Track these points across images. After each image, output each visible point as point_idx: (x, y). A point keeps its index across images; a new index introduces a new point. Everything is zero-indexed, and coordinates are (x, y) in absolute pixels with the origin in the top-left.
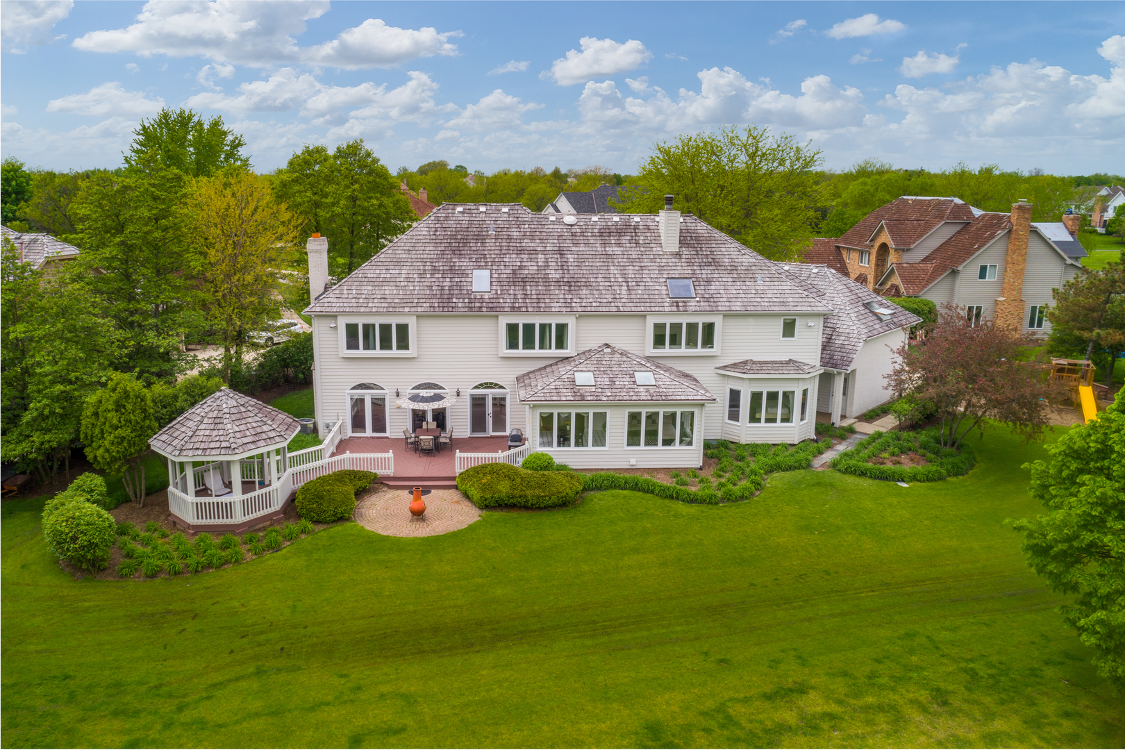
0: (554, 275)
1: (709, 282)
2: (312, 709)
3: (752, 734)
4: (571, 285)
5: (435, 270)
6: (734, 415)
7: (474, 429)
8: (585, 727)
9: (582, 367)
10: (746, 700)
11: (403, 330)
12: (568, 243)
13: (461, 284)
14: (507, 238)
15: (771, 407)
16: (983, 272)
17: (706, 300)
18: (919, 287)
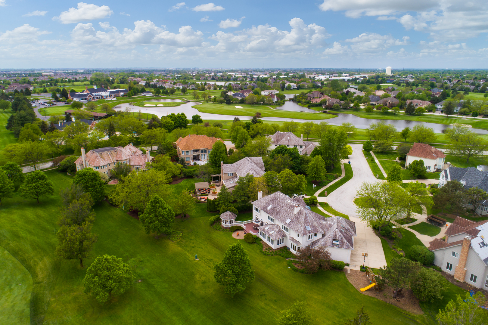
0: (278, 210)
1: (293, 222)
5: (267, 203)
9: (269, 226)
11: (259, 210)
13: (268, 207)
14: (279, 201)
15: (293, 247)
16: (454, 254)
17: (289, 224)
18: (435, 249)
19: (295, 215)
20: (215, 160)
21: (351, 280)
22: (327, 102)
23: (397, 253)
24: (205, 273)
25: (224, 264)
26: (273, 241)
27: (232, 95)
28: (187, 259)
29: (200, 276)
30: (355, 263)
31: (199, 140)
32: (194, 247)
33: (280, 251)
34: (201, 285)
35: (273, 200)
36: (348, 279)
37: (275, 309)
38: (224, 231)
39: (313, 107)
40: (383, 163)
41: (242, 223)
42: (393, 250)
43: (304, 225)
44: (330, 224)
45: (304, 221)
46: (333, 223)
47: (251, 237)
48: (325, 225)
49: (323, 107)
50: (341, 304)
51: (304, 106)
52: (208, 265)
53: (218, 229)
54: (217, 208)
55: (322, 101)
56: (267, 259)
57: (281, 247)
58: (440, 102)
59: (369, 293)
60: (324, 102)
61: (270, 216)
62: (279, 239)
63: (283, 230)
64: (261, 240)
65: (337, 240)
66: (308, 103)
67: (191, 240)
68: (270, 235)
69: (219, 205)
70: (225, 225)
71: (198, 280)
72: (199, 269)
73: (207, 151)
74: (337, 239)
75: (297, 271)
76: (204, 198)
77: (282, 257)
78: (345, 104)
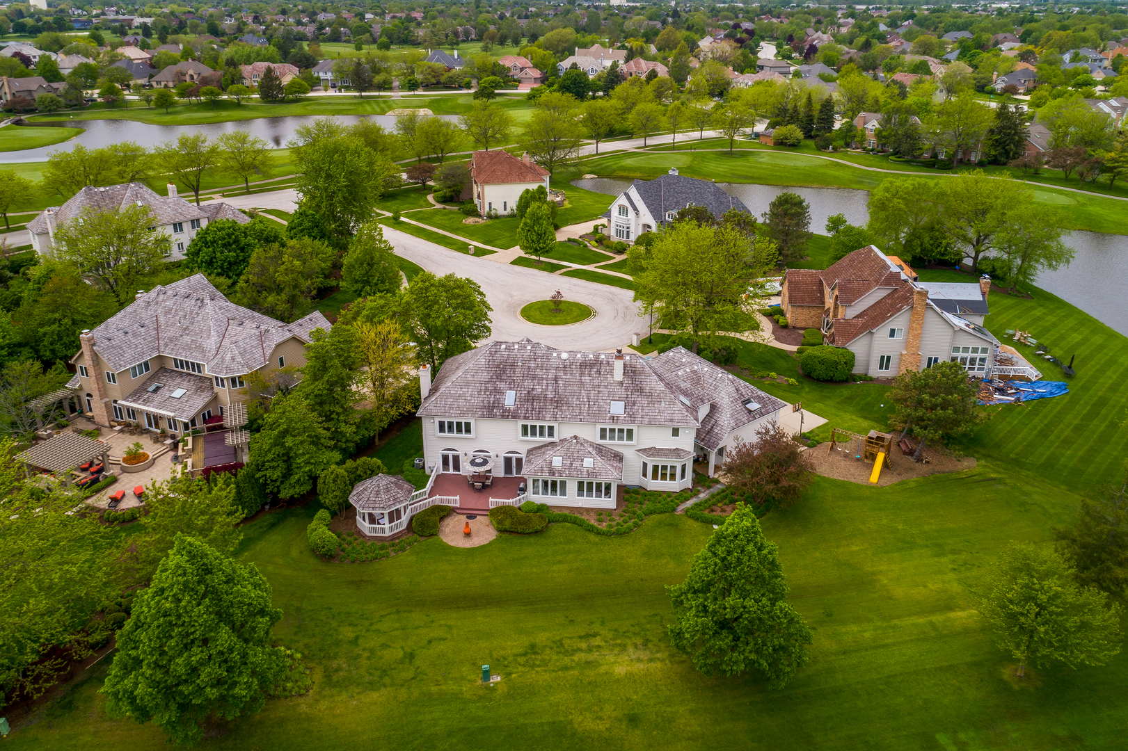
0: (550, 395)
1: (634, 404)
2: (416, 628)
3: (567, 651)
4: (558, 402)
5: (486, 389)
6: (645, 475)
7: (506, 472)
8: (509, 643)
9: (557, 454)
10: (572, 638)
11: (468, 425)
12: (561, 374)
13: (500, 400)
14: (527, 368)
15: (663, 473)
16: (892, 333)
17: (628, 416)
18: (847, 340)
19: (621, 383)
23: (778, 383)
26: (609, 485)
35: (501, 374)
38: (402, 548)
43: (675, 396)
48: (688, 379)
58: (315, 64)
59: (886, 478)
63: (606, 442)
65: (749, 401)
74: (746, 396)
77: (662, 515)
78: (73, 91)
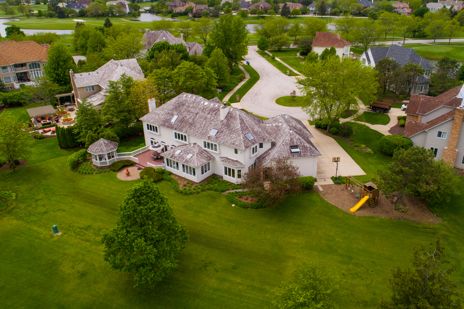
1: (222, 132)
5: (169, 113)
11: (156, 128)
12: (200, 111)
13: (171, 119)
14: (189, 107)
15: (229, 172)
16: (440, 134)
17: (217, 138)
18: (411, 134)
19: (222, 121)
20: (57, 74)
21: (331, 200)
22: (194, 9)
23: (362, 151)
24: (80, 256)
25: (122, 228)
26: (194, 169)
27: (65, 6)
28: (37, 238)
29: (71, 264)
30: (322, 175)
31: (21, 48)
32: (46, 213)
33: (209, 183)
34: (78, 281)
35: (178, 107)
36: (326, 200)
37: (239, 284)
38: (100, 173)
39: (177, 16)
40: (286, 60)
41: (130, 154)
42: (356, 149)
43: (243, 133)
44: (277, 126)
45: (241, 127)
46: (280, 124)
47: (152, 171)
48: (271, 129)
49: (190, 16)
50: (337, 240)
51: (166, 16)
52: (83, 238)
53: (87, 172)
54: (77, 139)
55: (187, 9)
56: (191, 200)
57: (208, 178)
58: (310, 4)
59: (363, 212)
60: (190, 10)
61: (177, 132)
62: (204, 165)
63: (206, 149)
64: (171, 174)
65: (296, 147)
66: (170, 12)
67: (37, 201)
68: (187, 161)
69: (82, 134)
70: (101, 163)
71: (70, 274)
72: (67, 252)
73: (41, 65)
74: (295, 144)
75: (248, 207)
76: (50, 131)
77: (215, 192)
78: (215, 10)
